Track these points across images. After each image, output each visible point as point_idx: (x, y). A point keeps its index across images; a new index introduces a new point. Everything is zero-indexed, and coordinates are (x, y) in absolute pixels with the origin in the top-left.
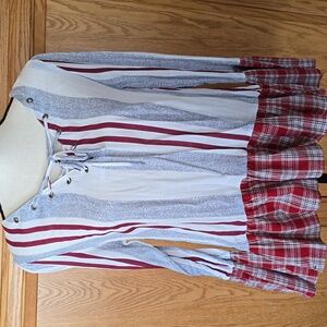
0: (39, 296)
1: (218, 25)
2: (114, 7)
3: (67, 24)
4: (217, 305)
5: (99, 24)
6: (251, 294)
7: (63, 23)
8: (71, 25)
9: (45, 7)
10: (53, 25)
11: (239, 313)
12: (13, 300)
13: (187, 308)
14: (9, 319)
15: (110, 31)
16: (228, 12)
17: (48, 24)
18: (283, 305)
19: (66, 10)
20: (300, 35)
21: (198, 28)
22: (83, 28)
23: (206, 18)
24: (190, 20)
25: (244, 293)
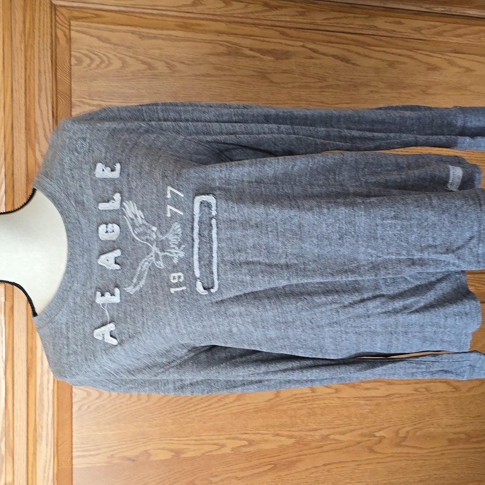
0: (74, 400)
1: (286, 55)
2: (156, 37)
3: (98, 61)
4: (295, 406)
5: (137, 59)
6: (337, 391)
7: (92, 59)
8: (102, 61)
9: (69, 40)
10: (80, 61)
11: (321, 415)
12: (43, 405)
13: (258, 410)
14: (39, 428)
15: (151, 67)
16: (298, 38)
17: (73, 61)
18: (378, 404)
19: (96, 42)
20: (391, 64)
21: (261, 60)
22: (117, 64)
23: (271, 47)
24: (251, 49)
25: (329, 390)
